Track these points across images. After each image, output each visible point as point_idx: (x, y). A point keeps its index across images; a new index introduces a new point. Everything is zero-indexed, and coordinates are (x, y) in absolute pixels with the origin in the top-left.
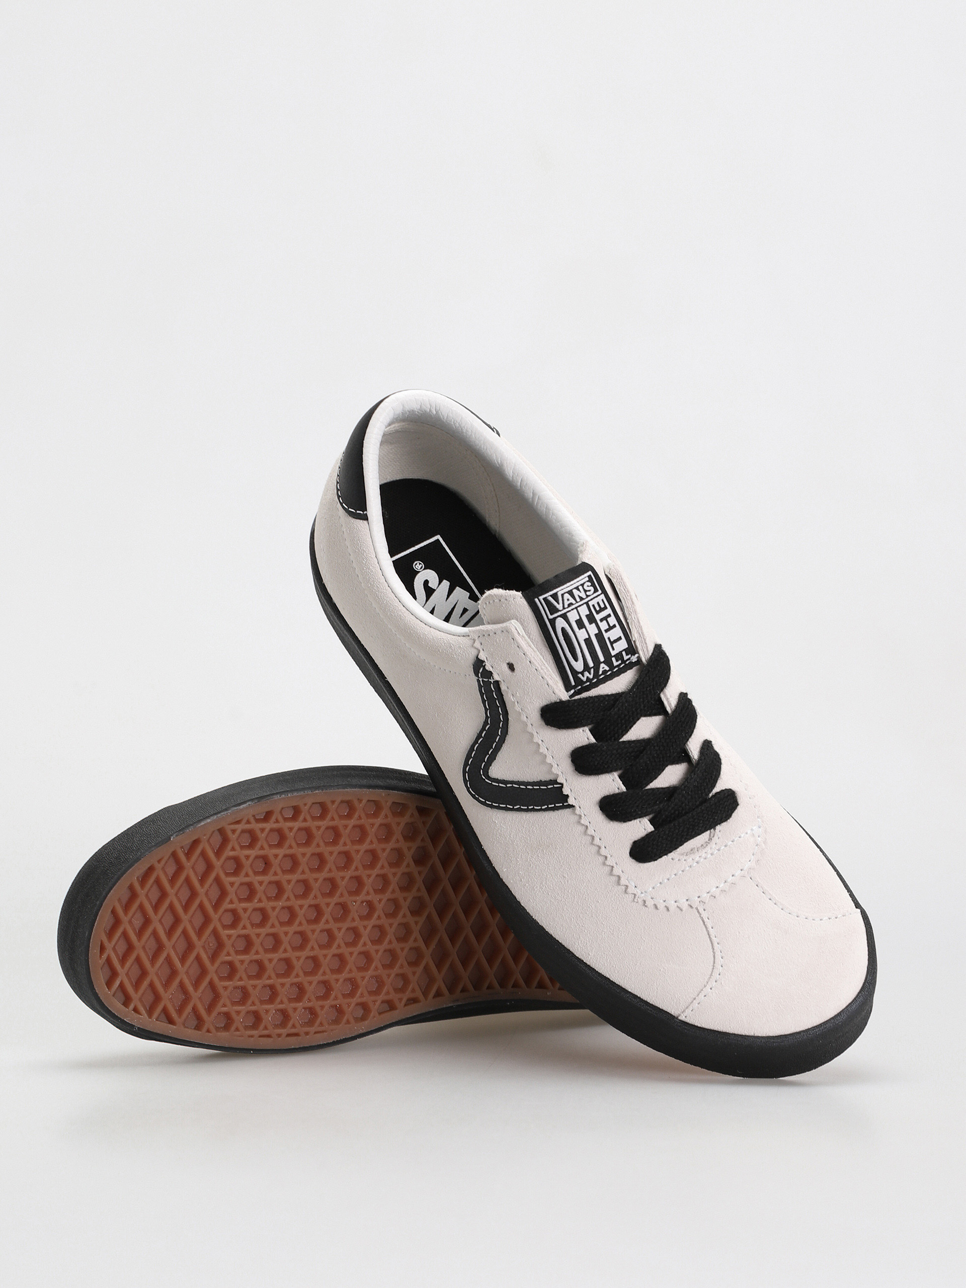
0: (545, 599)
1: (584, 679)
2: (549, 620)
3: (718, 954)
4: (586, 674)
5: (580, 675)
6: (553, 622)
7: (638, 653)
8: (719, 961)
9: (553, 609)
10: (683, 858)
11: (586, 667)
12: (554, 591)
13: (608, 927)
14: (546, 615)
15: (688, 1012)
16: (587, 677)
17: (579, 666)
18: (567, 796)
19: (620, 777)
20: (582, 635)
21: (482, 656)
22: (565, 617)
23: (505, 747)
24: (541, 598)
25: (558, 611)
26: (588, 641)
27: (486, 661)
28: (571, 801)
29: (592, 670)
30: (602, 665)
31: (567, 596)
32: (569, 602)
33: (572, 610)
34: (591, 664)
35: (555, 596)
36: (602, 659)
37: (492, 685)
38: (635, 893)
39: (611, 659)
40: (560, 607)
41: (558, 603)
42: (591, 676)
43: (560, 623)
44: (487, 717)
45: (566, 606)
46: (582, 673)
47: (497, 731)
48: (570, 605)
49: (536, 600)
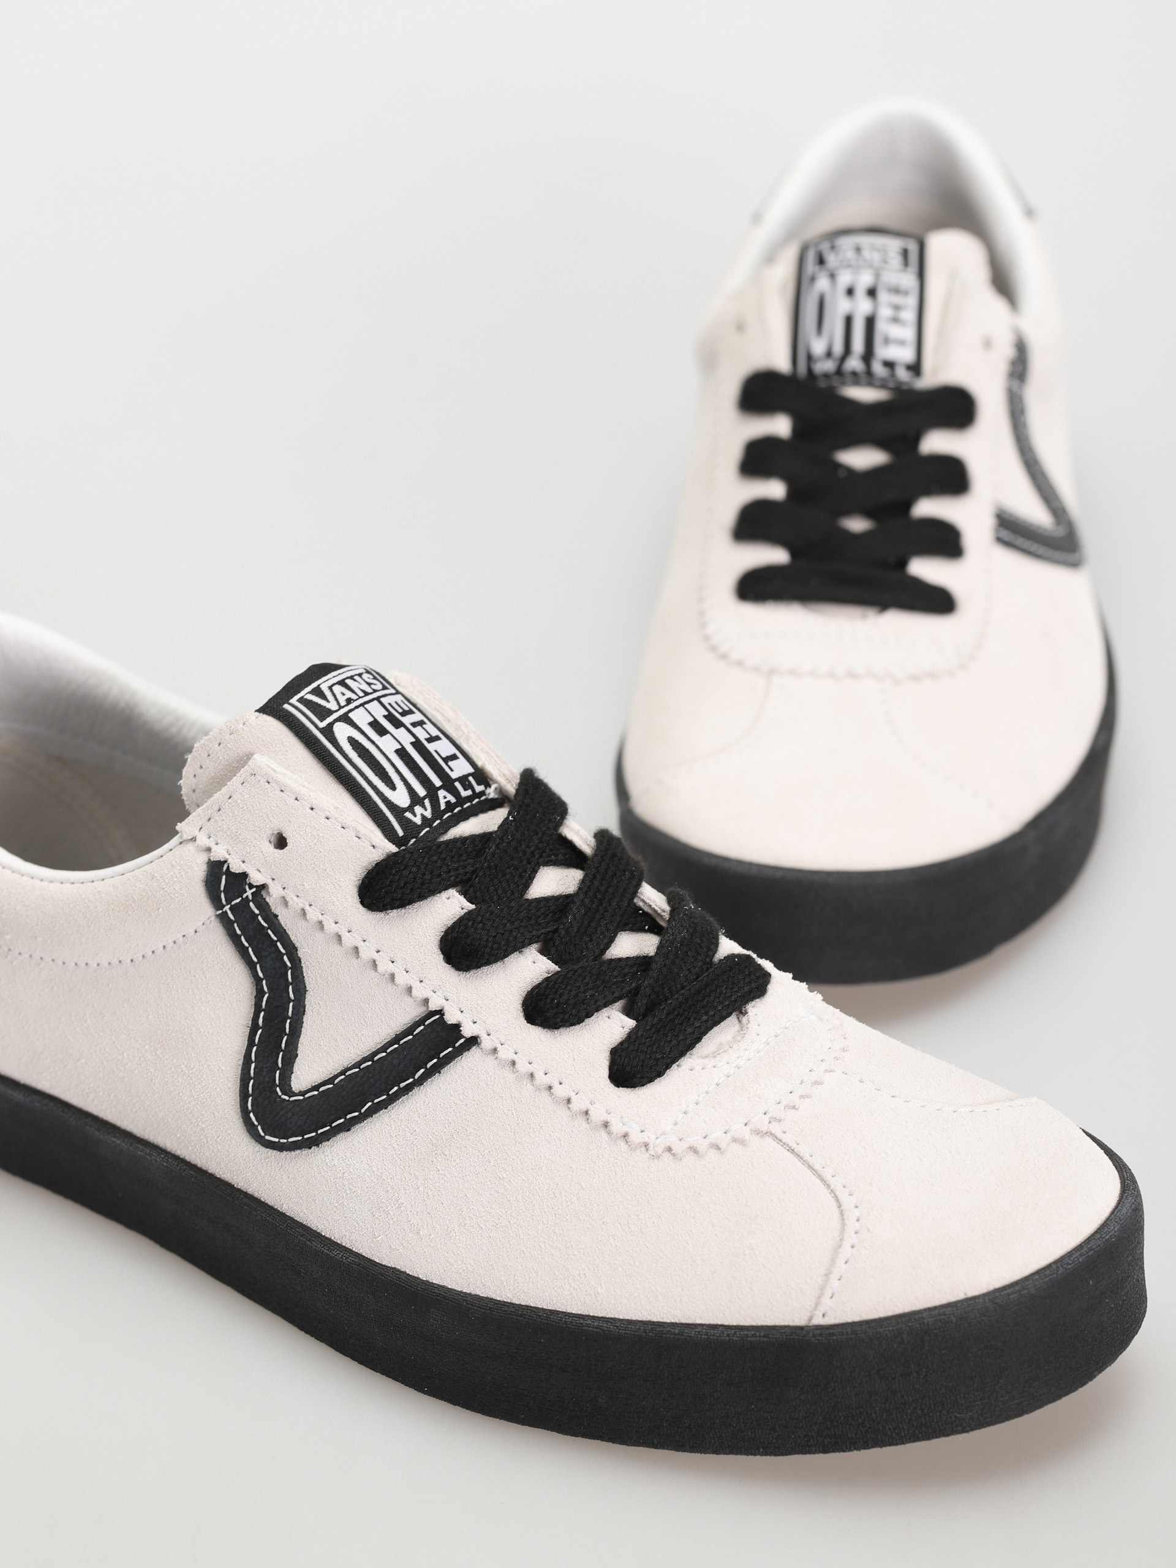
0: (301, 700)
1: (418, 820)
2: (322, 731)
3: (842, 1194)
4: (418, 809)
5: (408, 815)
6: (328, 732)
7: (495, 782)
8: (848, 1202)
9: (323, 713)
10: (709, 1062)
11: (416, 800)
12: (314, 685)
13: (617, 1224)
14: (313, 725)
15: (827, 1303)
16: (422, 815)
17: (401, 798)
18: (457, 1027)
19: (542, 952)
20: (388, 745)
21: (219, 854)
22: (346, 719)
23: (308, 1020)
24: (294, 701)
25: (330, 712)
26: (402, 753)
27: (227, 856)
28: (467, 1031)
29: (427, 802)
30: (442, 793)
31: (338, 689)
32: (345, 697)
33: (357, 707)
34: (421, 792)
35: (318, 692)
36: (438, 783)
37: (251, 904)
38: (646, 1140)
39: (454, 785)
40: (333, 706)
41: (328, 701)
42: (428, 814)
43: (342, 732)
44: (258, 981)
45: (343, 703)
46: (410, 809)
47: (285, 995)
48: (349, 701)
49: (286, 706)
